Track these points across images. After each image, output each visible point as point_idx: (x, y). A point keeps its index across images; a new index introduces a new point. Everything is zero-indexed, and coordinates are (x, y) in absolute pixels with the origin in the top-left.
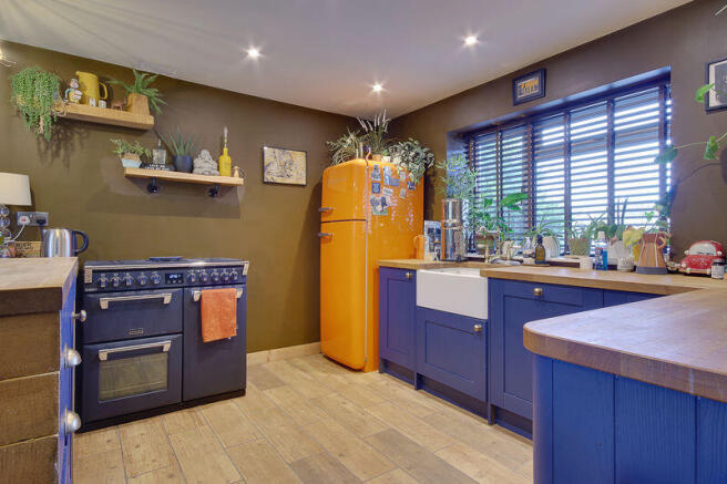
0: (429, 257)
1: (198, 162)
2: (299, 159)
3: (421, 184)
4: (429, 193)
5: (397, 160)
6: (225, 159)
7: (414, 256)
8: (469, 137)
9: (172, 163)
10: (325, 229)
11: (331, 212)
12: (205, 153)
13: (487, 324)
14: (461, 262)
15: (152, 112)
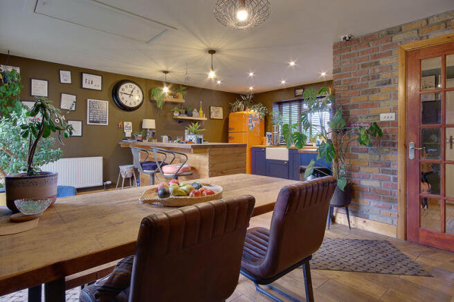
0: (268, 144)
1: (194, 113)
2: (221, 110)
3: (263, 119)
4: (267, 122)
5: (256, 111)
6: (201, 111)
7: (262, 144)
8: (280, 104)
9: (186, 113)
10: (230, 135)
11: (233, 129)
12: (195, 110)
13: (288, 162)
14: (278, 145)
15: (184, 98)
